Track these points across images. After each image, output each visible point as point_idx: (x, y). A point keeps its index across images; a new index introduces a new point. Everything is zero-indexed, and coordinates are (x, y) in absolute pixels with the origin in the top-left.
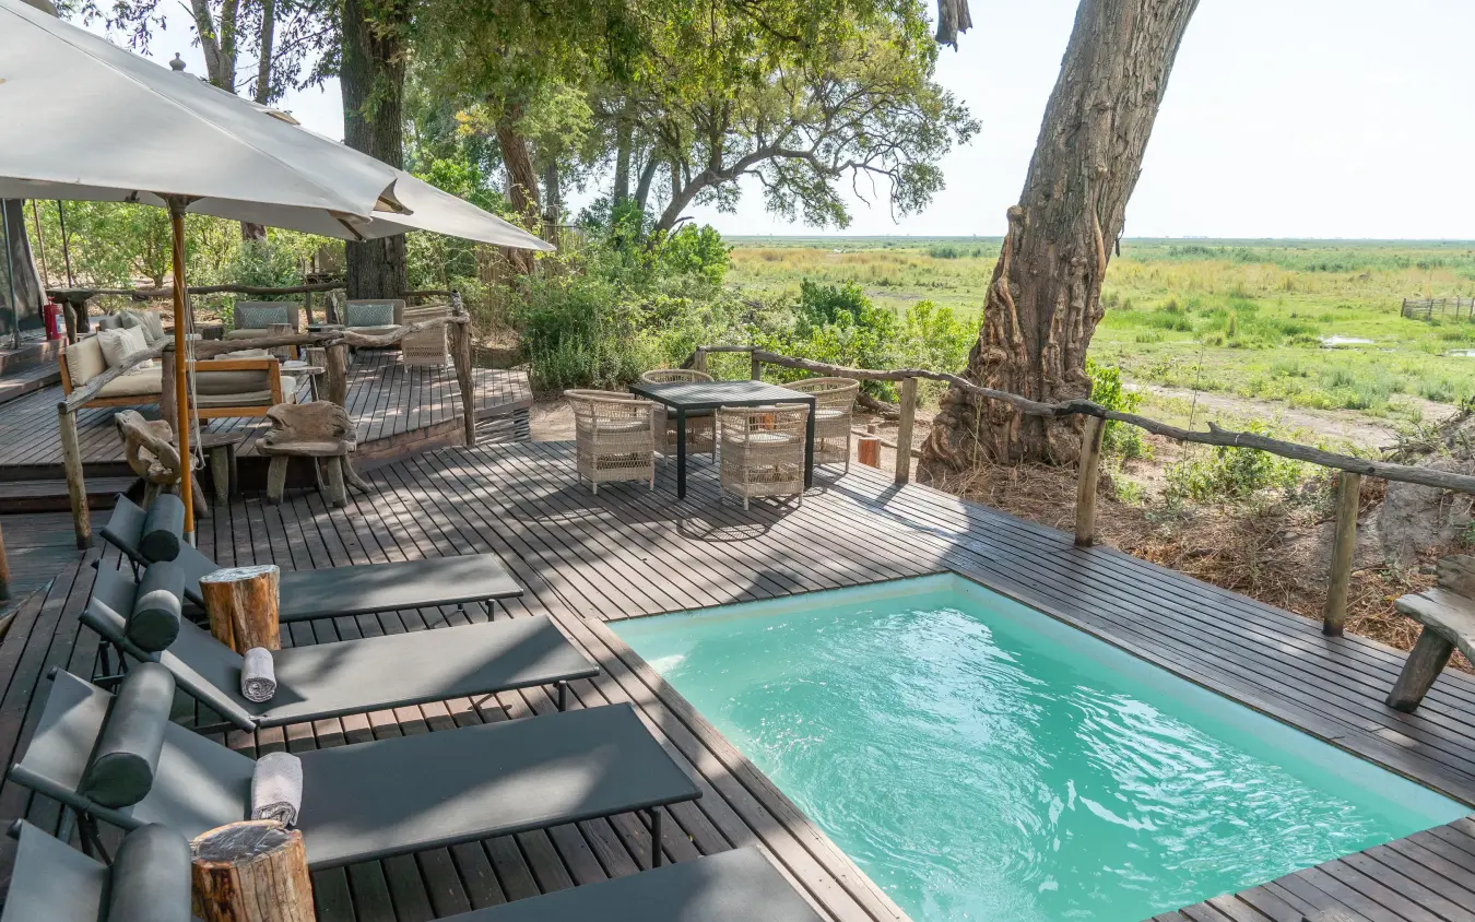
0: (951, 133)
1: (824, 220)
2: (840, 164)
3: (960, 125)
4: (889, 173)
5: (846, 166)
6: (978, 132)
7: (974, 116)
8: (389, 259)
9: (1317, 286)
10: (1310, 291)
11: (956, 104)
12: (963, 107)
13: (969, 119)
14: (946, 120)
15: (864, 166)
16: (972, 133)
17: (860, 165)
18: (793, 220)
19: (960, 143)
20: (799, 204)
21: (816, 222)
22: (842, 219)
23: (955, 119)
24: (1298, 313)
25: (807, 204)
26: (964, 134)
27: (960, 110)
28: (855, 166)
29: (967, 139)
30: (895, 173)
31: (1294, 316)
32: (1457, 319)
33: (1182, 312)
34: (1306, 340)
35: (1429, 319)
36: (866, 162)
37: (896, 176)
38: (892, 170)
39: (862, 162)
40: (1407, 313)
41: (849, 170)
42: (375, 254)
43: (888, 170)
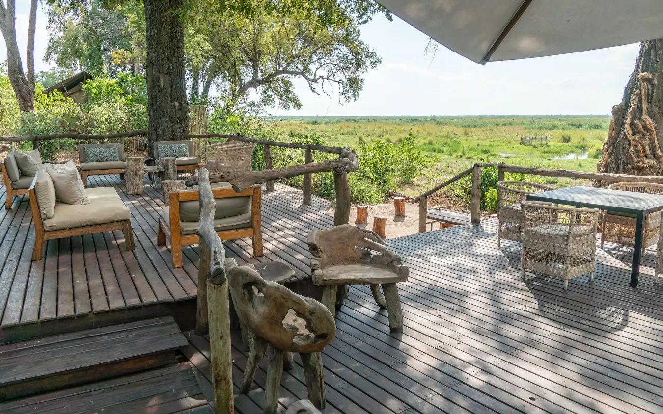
0: (368, 64)
1: (289, 106)
2: (317, 78)
3: (372, 60)
4: (339, 82)
5: (319, 79)
6: (380, 63)
7: (378, 56)
8: (178, 115)
9: (477, 133)
10: (475, 135)
11: (370, 51)
12: (373, 51)
13: (376, 57)
14: (366, 57)
15: (327, 78)
16: (378, 64)
17: (325, 78)
18: (273, 107)
19: (372, 68)
20: (276, 98)
21: (285, 107)
22: (298, 105)
23: (370, 57)
24: (480, 144)
25: (281, 99)
26: (374, 64)
27: (372, 53)
28: (323, 79)
29: (375, 66)
30: (341, 82)
31: (478, 145)
32: (542, 145)
33: (434, 145)
34: (495, 155)
35: (532, 145)
36: (328, 76)
37: (342, 83)
38: (340, 80)
39: (326, 76)
40: (522, 143)
41: (320, 81)
42: (169, 113)
43: (338, 81)
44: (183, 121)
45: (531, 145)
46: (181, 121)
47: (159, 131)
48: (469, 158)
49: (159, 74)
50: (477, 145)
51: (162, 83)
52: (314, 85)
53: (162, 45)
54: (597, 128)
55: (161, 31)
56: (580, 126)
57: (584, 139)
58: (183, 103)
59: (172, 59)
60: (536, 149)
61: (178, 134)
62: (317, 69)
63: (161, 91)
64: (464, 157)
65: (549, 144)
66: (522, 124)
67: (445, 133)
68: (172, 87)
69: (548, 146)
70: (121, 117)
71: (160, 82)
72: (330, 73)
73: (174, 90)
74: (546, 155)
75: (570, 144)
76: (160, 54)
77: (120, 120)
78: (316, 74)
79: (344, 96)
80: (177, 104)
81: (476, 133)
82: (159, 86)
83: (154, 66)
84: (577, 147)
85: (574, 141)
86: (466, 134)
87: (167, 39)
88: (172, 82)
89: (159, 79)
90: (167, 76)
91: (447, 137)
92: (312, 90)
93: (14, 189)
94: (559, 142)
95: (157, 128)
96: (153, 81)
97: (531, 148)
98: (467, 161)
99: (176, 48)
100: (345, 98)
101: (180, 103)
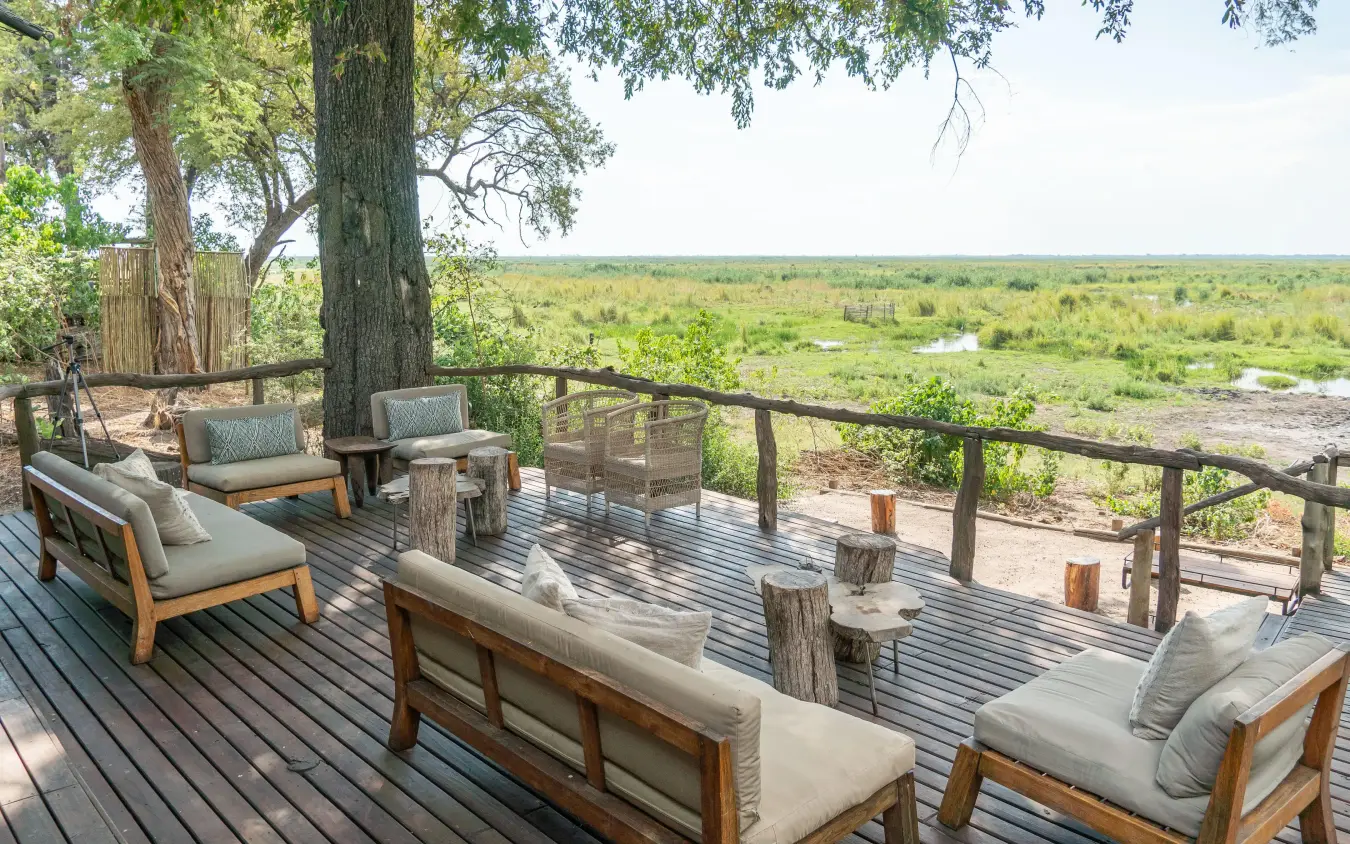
0: (585, 156)
2: (473, 184)
3: (594, 148)
4: (520, 195)
5: (477, 187)
6: (614, 155)
7: (608, 138)
8: (408, 314)
10: (743, 301)
11: (591, 126)
12: (598, 129)
13: (603, 142)
15: (494, 186)
16: (607, 156)
17: (490, 186)
19: (596, 165)
23: (590, 142)
24: (764, 320)
26: (602, 154)
27: (595, 132)
28: (485, 187)
29: (602, 162)
30: (524, 194)
31: (762, 323)
32: (885, 321)
33: (674, 324)
34: (809, 345)
35: (867, 323)
36: (496, 182)
37: (527, 197)
38: (522, 192)
39: (492, 182)
40: (848, 317)
41: (480, 191)
42: (390, 310)
43: (519, 192)
44: (423, 330)
45: (865, 322)
46: (417, 331)
47: (364, 360)
48: (762, 353)
49: (361, 206)
50: (758, 322)
51: (367, 232)
52: (471, 203)
53: (369, 127)
54: (963, 285)
55: (366, 91)
56: (928, 280)
57: (958, 309)
58: (422, 282)
59: (391, 164)
60: (876, 329)
61: (410, 365)
62: (473, 165)
63: (367, 252)
64: (750, 351)
65: (899, 320)
66: (818, 275)
67: (685, 297)
68: (393, 240)
69: (896, 323)
70: (35, 284)
71: (362, 229)
72: (500, 175)
73: (398, 248)
74: (904, 342)
75: (934, 318)
76: (364, 152)
77: (33, 291)
78: (472, 175)
79: (535, 226)
80: (404, 286)
81: (744, 296)
82: (361, 238)
83: (345, 184)
84: (949, 325)
85: (942, 312)
86: (725, 297)
87: (380, 112)
88: (392, 228)
89: (361, 220)
90: (380, 212)
91: (690, 304)
92: (466, 212)
93: (156, 599)
94: (913, 316)
95: (355, 352)
96: (343, 224)
97: (866, 328)
98: (759, 359)
99: (399, 137)
100: (538, 231)
101: (412, 283)
